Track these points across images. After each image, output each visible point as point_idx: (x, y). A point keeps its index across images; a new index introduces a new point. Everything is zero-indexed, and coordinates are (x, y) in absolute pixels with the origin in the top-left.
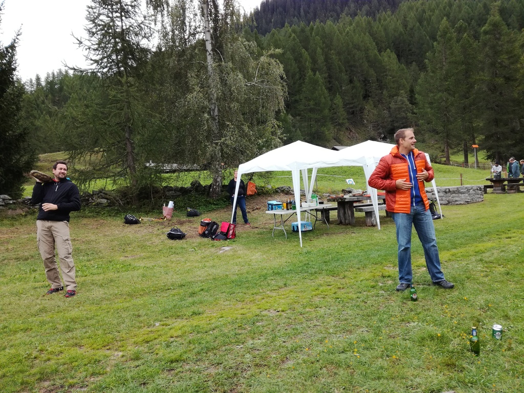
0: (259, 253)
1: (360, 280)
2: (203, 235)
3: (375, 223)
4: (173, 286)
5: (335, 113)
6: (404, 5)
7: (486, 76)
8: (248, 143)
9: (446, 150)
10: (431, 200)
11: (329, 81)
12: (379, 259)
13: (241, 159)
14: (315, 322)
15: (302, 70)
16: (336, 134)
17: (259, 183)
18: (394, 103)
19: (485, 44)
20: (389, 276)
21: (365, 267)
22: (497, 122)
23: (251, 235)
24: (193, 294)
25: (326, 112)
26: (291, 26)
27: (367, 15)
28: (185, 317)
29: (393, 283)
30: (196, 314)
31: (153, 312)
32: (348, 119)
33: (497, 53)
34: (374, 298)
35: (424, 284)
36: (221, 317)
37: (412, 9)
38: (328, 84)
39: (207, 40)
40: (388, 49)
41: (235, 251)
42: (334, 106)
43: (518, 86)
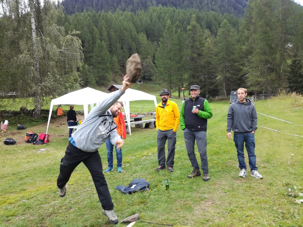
0: (63, 152)
2: (28, 142)
3: (128, 132)
4: (8, 175)
5: (113, 66)
6: (150, 8)
7: (189, 52)
8: (58, 85)
11: (110, 47)
15: (94, 39)
16: (114, 77)
18: (145, 63)
19: (189, 36)
22: (193, 76)
24: (21, 179)
25: (108, 64)
26: (87, 11)
27: (131, 11)
29: (129, 165)
30: (23, 190)
32: (121, 70)
33: (194, 41)
36: (37, 191)
37: (155, 12)
38: (109, 48)
39: (32, 23)
40: (142, 32)
41: (48, 151)
42: (113, 62)
43: (204, 59)
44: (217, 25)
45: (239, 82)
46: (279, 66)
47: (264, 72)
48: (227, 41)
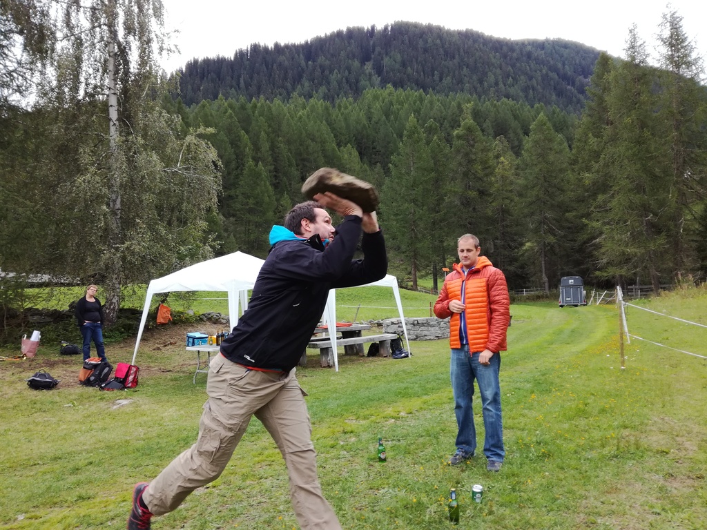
0: (174, 408)
1: (316, 438)
2: (87, 383)
3: (331, 363)
4: (42, 459)
6: (368, 93)
7: (458, 187)
8: (163, 250)
9: (413, 272)
10: (398, 334)
11: (275, 176)
12: (339, 410)
13: (152, 271)
14: (260, 499)
15: (240, 158)
17: (176, 307)
19: (458, 151)
20: (352, 432)
21: (321, 420)
23: (161, 382)
24: (76, 470)
25: (270, 214)
26: (226, 99)
27: (324, 98)
28: (66, 504)
29: (357, 440)
30: (83, 499)
31: (13, 499)
33: (471, 161)
34: (335, 461)
35: (393, 440)
37: (378, 99)
38: (273, 179)
39: (111, 106)
40: (349, 144)
41: (137, 406)
42: (280, 208)
43: (493, 202)
44: (519, 130)
45: (577, 256)
46: (675, 218)
47: (640, 233)
48: (548, 163)
